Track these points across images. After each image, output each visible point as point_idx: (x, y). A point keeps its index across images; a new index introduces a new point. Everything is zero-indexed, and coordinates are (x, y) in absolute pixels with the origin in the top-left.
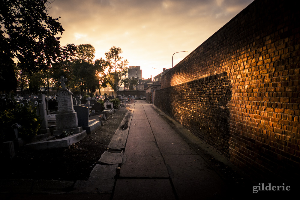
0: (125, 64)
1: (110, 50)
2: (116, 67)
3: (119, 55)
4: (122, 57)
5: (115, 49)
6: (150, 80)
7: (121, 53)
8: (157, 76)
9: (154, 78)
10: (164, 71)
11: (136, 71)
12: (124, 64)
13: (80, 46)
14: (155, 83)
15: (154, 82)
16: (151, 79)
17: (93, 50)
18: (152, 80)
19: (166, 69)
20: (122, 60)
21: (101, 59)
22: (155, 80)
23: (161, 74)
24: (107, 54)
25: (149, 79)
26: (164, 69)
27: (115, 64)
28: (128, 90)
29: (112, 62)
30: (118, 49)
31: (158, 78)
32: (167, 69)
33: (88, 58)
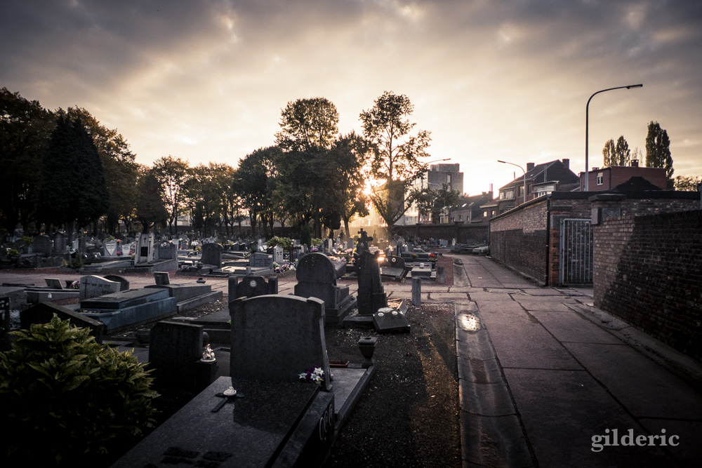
0: (421, 144)
1: (375, 104)
2: (394, 155)
3: (403, 119)
4: (411, 123)
5: (392, 98)
6: (487, 197)
7: (408, 111)
8: (511, 184)
9: (502, 190)
10: (528, 169)
11: (449, 177)
12: (417, 144)
13: (299, 102)
14: (504, 204)
15: (500, 202)
16: (491, 193)
17: (333, 115)
18: (495, 196)
19: (535, 165)
20: (413, 133)
21: (353, 135)
22: (505, 195)
23: (522, 178)
24: (368, 116)
25: (484, 193)
26: (530, 166)
27: (389, 144)
28: (429, 223)
29: (382, 138)
30: (400, 99)
31: (513, 190)
32: (538, 166)
33: (317, 134)
